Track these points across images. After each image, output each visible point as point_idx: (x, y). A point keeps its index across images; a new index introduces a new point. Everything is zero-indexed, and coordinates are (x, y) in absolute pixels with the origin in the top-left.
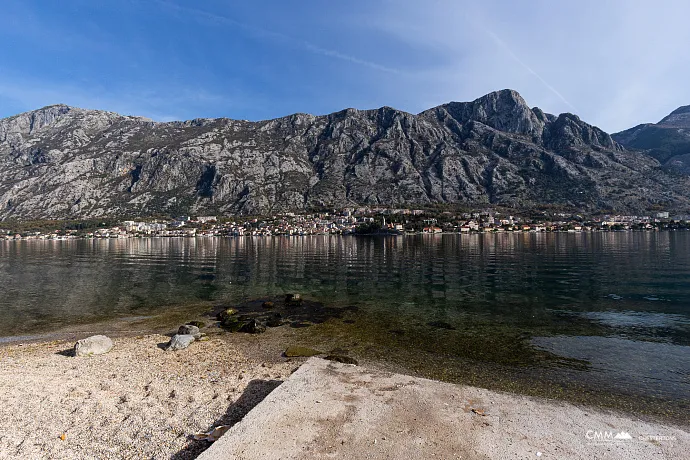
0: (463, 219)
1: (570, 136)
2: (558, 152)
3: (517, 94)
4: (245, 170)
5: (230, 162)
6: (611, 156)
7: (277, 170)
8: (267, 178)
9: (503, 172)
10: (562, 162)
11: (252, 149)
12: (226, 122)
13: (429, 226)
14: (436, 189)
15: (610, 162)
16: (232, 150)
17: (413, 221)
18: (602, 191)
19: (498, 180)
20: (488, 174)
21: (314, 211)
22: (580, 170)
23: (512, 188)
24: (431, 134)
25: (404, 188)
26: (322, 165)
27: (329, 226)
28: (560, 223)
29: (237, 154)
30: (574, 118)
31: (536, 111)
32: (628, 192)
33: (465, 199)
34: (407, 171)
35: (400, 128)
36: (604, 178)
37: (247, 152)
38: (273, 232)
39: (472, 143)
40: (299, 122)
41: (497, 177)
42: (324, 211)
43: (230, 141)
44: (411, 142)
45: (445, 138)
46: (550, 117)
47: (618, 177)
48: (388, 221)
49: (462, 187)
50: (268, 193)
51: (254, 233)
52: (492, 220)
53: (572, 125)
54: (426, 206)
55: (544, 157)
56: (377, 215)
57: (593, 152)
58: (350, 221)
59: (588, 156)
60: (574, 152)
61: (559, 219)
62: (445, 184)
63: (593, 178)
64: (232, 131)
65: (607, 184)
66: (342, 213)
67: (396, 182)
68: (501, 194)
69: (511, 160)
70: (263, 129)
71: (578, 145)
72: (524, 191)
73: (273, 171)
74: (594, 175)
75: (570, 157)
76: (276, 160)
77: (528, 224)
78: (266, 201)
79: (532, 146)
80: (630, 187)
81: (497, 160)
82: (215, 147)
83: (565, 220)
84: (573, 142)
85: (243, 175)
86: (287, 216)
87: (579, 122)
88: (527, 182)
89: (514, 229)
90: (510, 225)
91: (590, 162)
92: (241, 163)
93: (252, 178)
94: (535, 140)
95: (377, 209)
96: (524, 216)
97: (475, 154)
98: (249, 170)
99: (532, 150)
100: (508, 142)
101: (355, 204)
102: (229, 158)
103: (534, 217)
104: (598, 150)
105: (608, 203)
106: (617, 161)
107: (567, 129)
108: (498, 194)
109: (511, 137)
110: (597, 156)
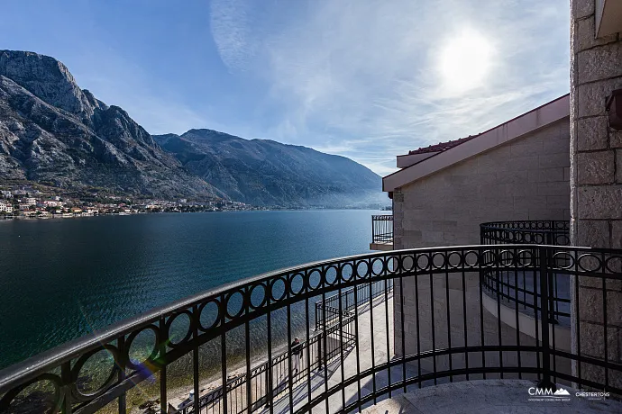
1: (120, 128)
2: (109, 140)
3: (65, 68)
6: (152, 152)
9: (47, 146)
10: (112, 149)
15: (151, 157)
18: (146, 180)
19: (39, 154)
20: (25, 145)
22: (128, 159)
23: (58, 166)
28: (112, 206)
30: (123, 112)
31: (86, 92)
32: (163, 182)
36: (147, 169)
41: (37, 151)
46: (102, 104)
47: (156, 170)
53: (121, 118)
55: (94, 140)
57: (138, 147)
59: (135, 149)
60: (123, 142)
61: (111, 201)
63: (139, 168)
65: (149, 175)
68: (44, 170)
69: (57, 135)
71: (127, 138)
72: (73, 171)
74: (140, 167)
75: (121, 146)
77: (79, 207)
79: (82, 126)
80: (164, 179)
81: (38, 132)
83: (115, 202)
84: (122, 133)
87: (128, 118)
88: (77, 163)
89: (63, 212)
90: (58, 208)
91: (135, 154)
94: (85, 122)
96: (72, 196)
99: (83, 132)
100: (54, 116)
103: (86, 199)
104: (142, 145)
105: (150, 190)
106: (155, 157)
107: (117, 121)
108: (40, 171)
109: (57, 111)
110: (142, 151)
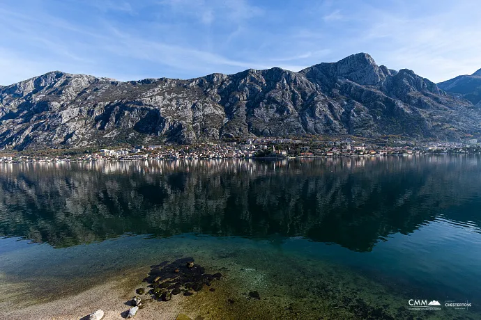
0: (329, 147)
1: (407, 86)
2: (398, 97)
3: (369, 56)
4: (180, 114)
5: (169, 108)
6: (436, 99)
7: (201, 113)
8: (194, 119)
9: (358, 112)
10: (400, 105)
11: (184, 98)
12: (166, 81)
13: (305, 152)
14: (311, 124)
15: (436, 104)
16: (171, 100)
17: (294, 149)
18: (430, 125)
19: (355, 118)
20: (347, 113)
21: (226, 141)
22: (413, 110)
23: (364, 124)
24: (308, 86)
25: (288, 124)
26: (232, 109)
27: (236, 151)
28: (398, 148)
29: (174, 103)
30: (410, 72)
31: (383, 67)
32: (447, 125)
33: (331, 132)
34: (290, 112)
35: (285, 82)
36: (431, 115)
37: (181, 100)
38: (199, 156)
39: (336, 92)
40: (215, 79)
41: (353, 116)
42: (234, 141)
43: (169, 94)
44: (293, 92)
45: (317, 88)
46: (393, 71)
47: (441, 114)
48: (277, 149)
49: (329, 123)
50: (195, 129)
51: (186, 157)
52: (349, 147)
53: (408, 79)
54: (303, 137)
55: (387, 101)
56: (269, 144)
57: (423, 97)
58: (251, 148)
59: (420, 100)
60: (409, 97)
61: (398, 145)
62: (317, 121)
63: (423, 116)
64: (170, 87)
65: (433, 120)
66: (245, 142)
67: (282, 120)
68: (357, 127)
69: (364, 103)
70: (191, 84)
71: (413, 92)
72: (373, 125)
73: (199, 114)
74: (424, 114)
75: (407, 100)
76: (200, 106)
77: (374, 150)
78: (194, 134)
79: (379, 93)
80: (449, 122)
81: (354, 104)
82: (159, 98)
83: (401, 146)
84: (409, 90)
85: (178, 116)
86: (208, 145)
87: (414, 75)
88: (375, 119)
89: (364, 153)
90: (361, 151)
91: (420, 104)
92: (177, 109)
93: (184, 119)
94: (381, 89)
95: (269, 139)
96: (372, 142)
97: (338, 100)
98: (181, 113)
99: (379, 96)
100: (362, 91)
101: (254, 136)
102: (168, 105)
103: (381, 144)
104: (426, 95)
105: (433, 133)
106: (441, 103)
107: (405, 81)
108: (354, 128)
109: (364, 87)
110: (426, 100)
